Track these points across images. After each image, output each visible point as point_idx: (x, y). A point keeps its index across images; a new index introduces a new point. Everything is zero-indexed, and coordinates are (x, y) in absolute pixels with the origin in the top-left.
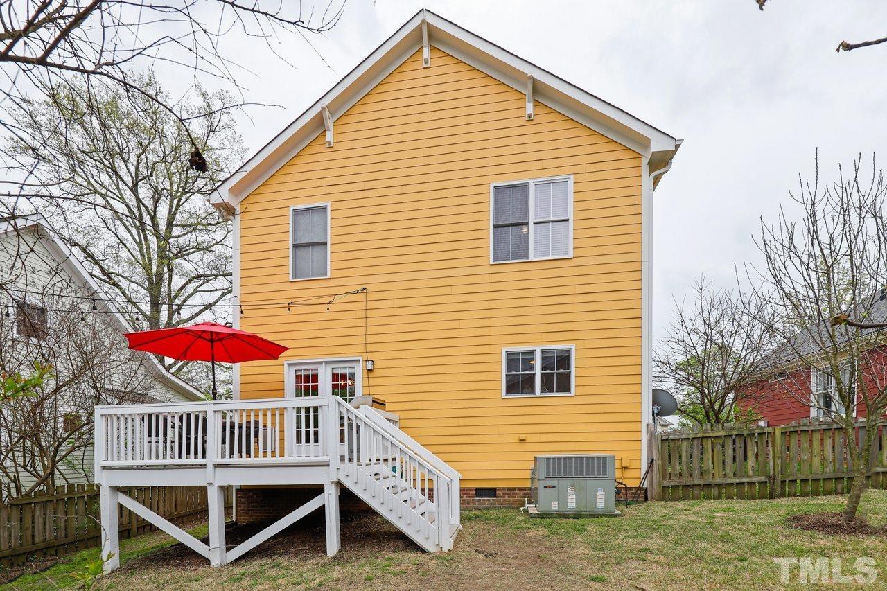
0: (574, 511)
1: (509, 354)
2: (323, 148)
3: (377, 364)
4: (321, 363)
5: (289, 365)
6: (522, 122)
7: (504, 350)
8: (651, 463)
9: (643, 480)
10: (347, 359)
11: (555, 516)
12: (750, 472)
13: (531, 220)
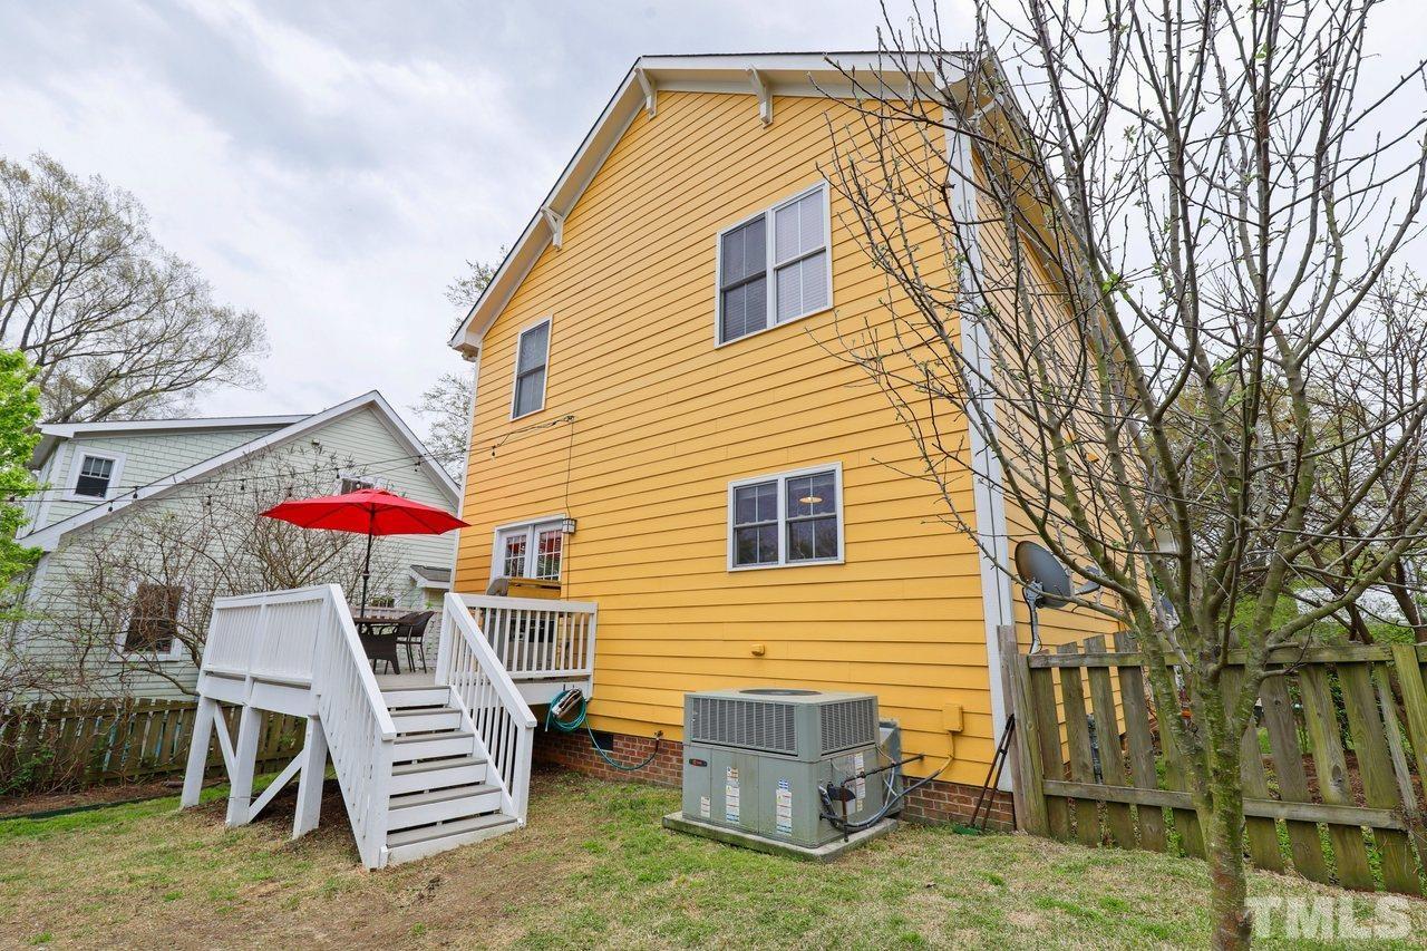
0: (733, 827)
1: (739, 491)
2: (554, 255)
3: (582, 524)
4: (526, 527)
5: (502, 531)
6: (760, 131)
7: (731, 484)
8: (1011, 724)
9: (995, 768)
10: (552, 518)
11: (700, 832)
12: (1331, 790)
13: (770, 265)
